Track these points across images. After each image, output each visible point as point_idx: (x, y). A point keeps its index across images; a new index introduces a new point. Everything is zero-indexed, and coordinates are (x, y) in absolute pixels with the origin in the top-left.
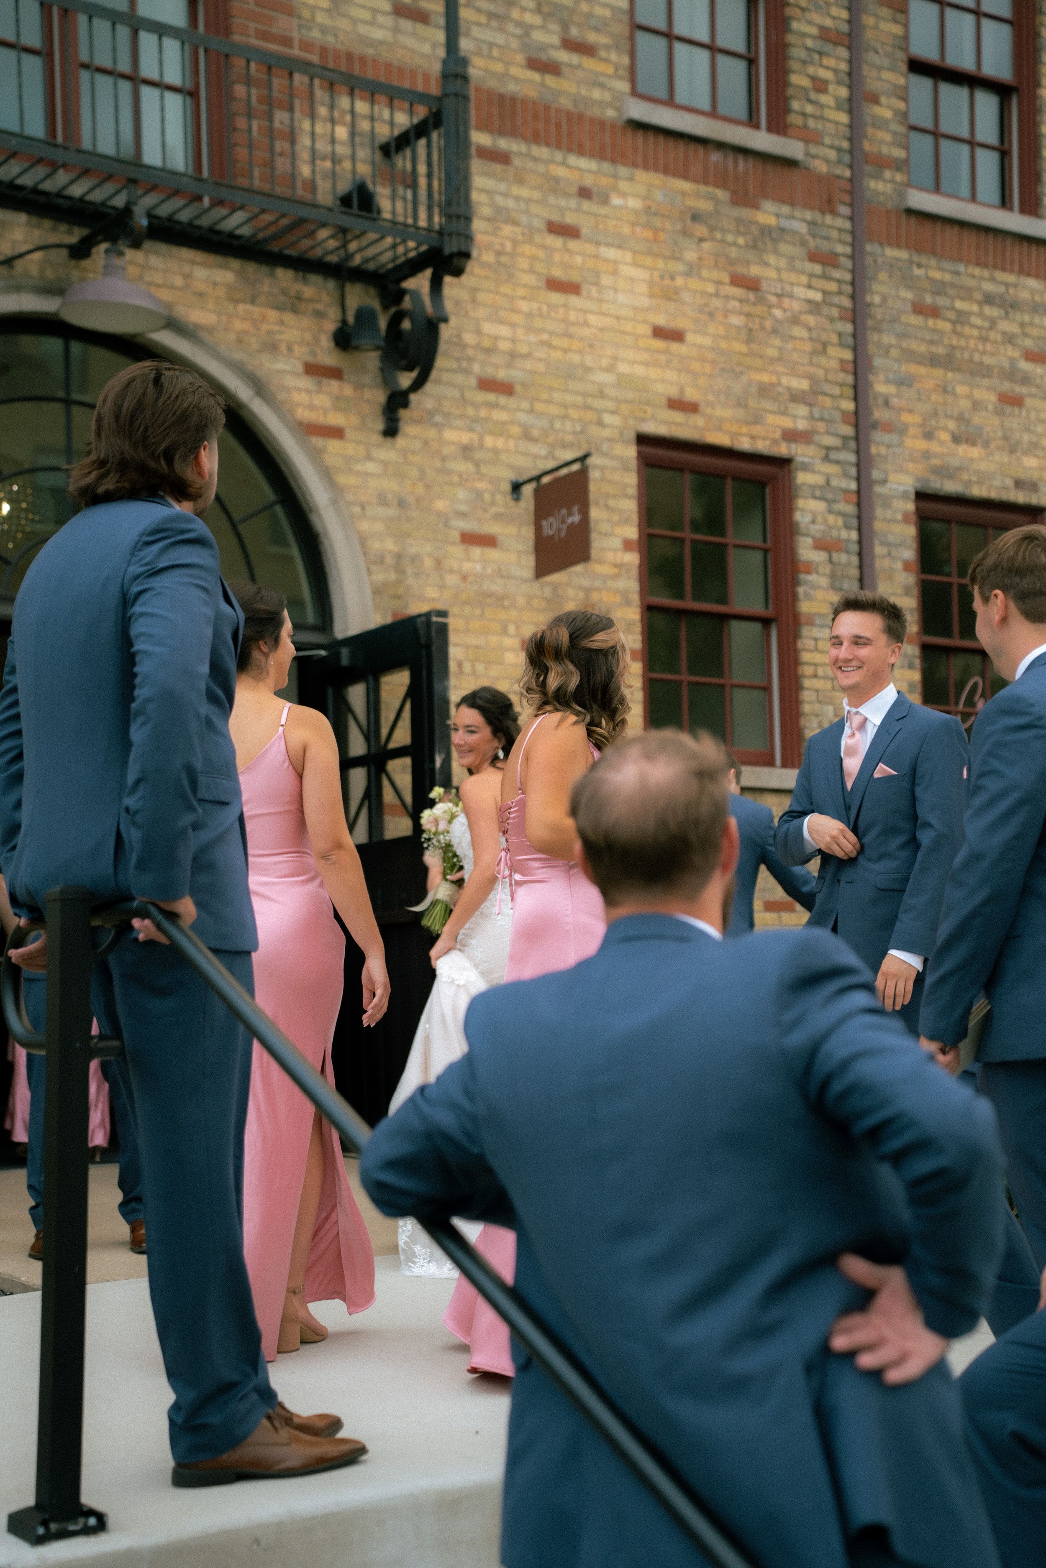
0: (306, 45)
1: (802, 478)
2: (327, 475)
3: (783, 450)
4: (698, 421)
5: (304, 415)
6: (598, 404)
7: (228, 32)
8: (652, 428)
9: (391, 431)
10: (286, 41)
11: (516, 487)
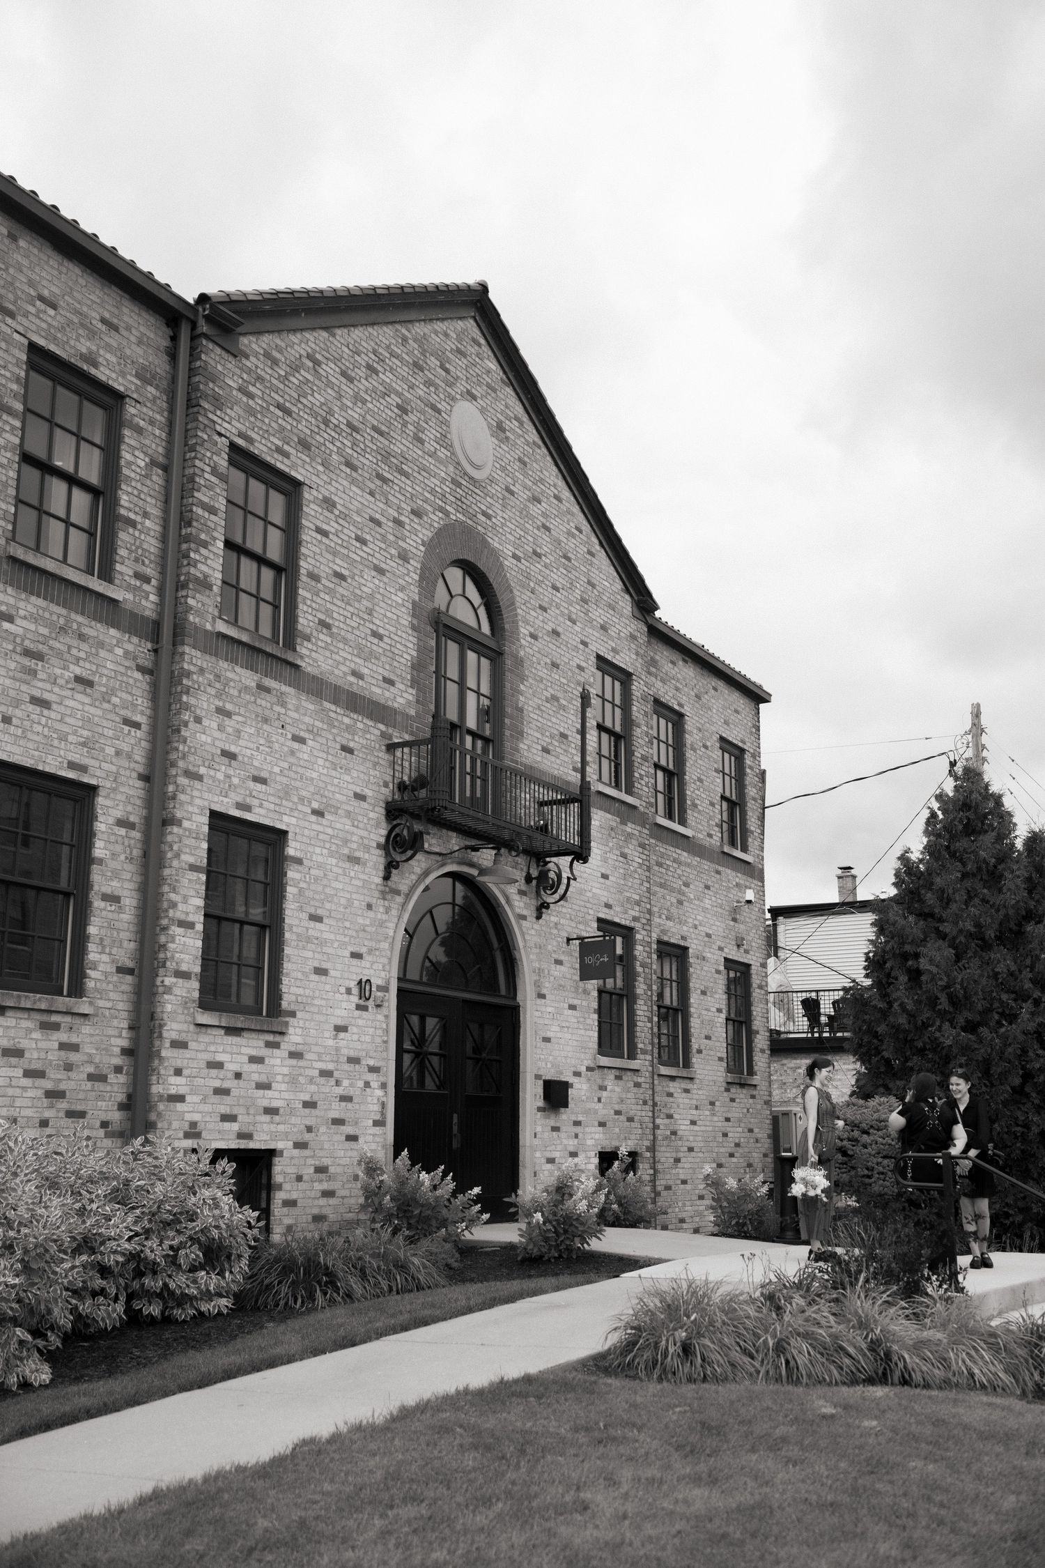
0: (522, 764)
1: (638, 937)
2: (523, 934)
3: (632, 925)
4: (612, 912)
5: (518, 911)
6: (588, 905)
7: (503, 758)
8: (602, 916)
9: (539, 917)
10: (517, 762)
11: (569, 940)
